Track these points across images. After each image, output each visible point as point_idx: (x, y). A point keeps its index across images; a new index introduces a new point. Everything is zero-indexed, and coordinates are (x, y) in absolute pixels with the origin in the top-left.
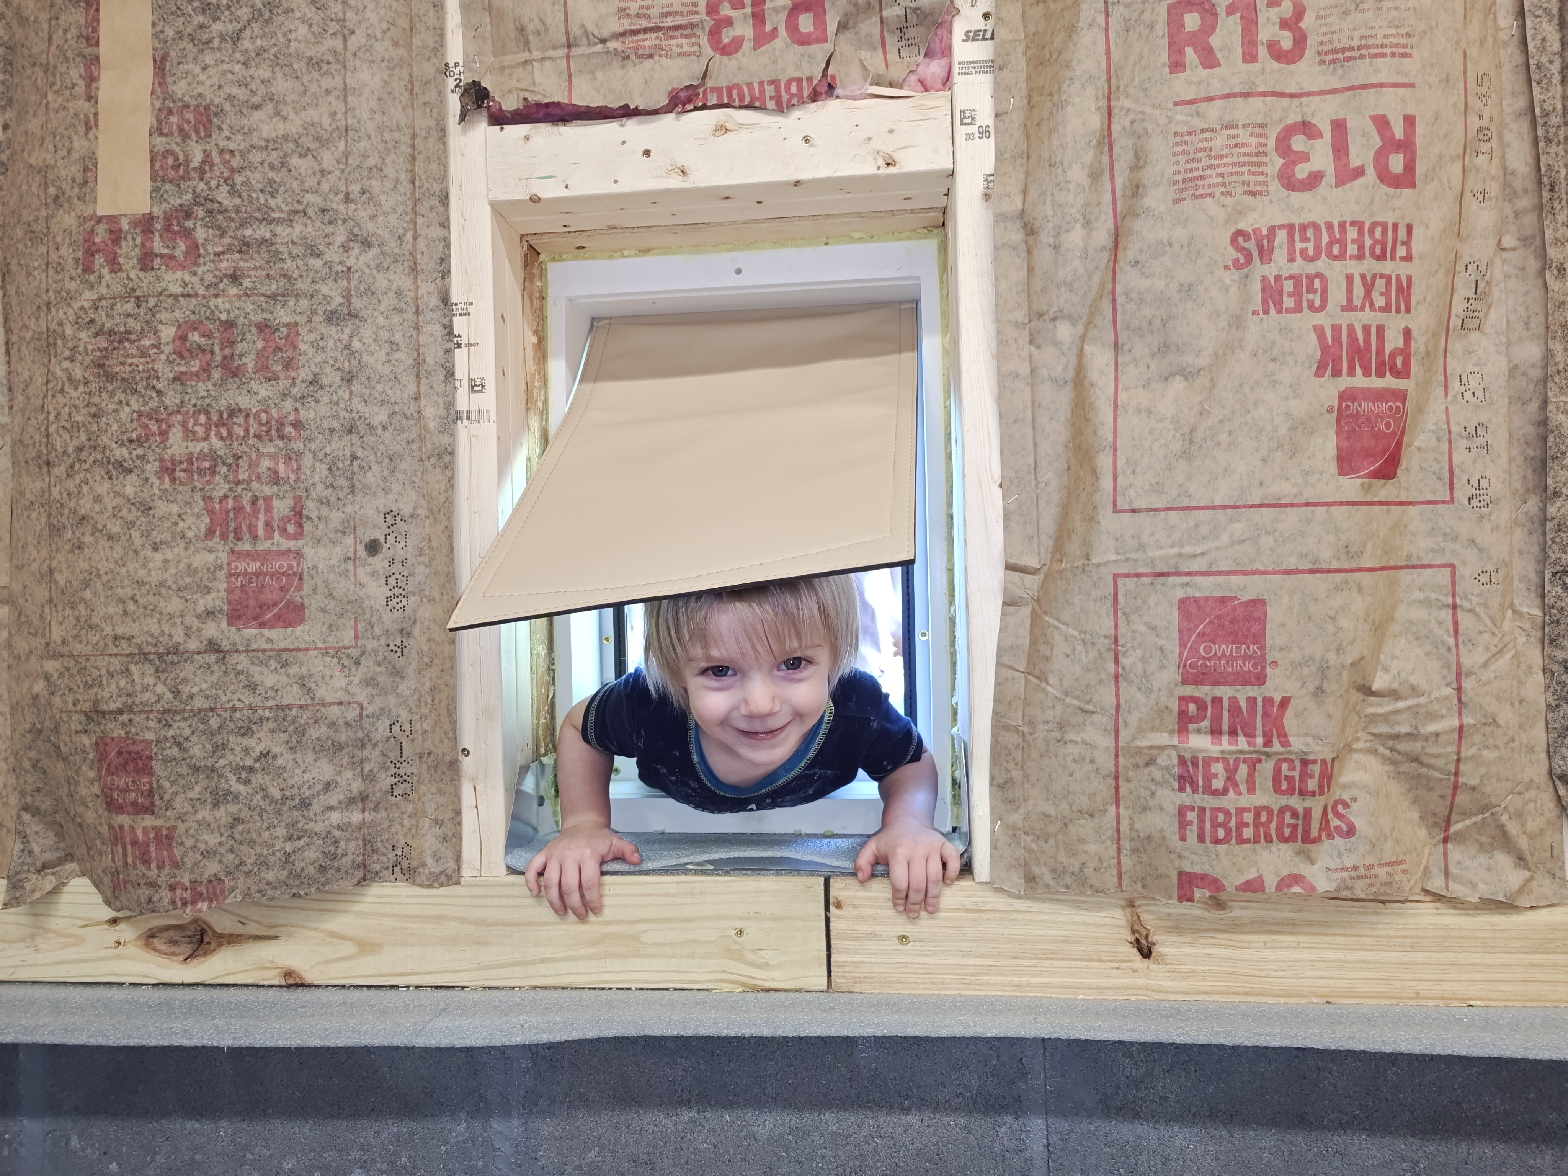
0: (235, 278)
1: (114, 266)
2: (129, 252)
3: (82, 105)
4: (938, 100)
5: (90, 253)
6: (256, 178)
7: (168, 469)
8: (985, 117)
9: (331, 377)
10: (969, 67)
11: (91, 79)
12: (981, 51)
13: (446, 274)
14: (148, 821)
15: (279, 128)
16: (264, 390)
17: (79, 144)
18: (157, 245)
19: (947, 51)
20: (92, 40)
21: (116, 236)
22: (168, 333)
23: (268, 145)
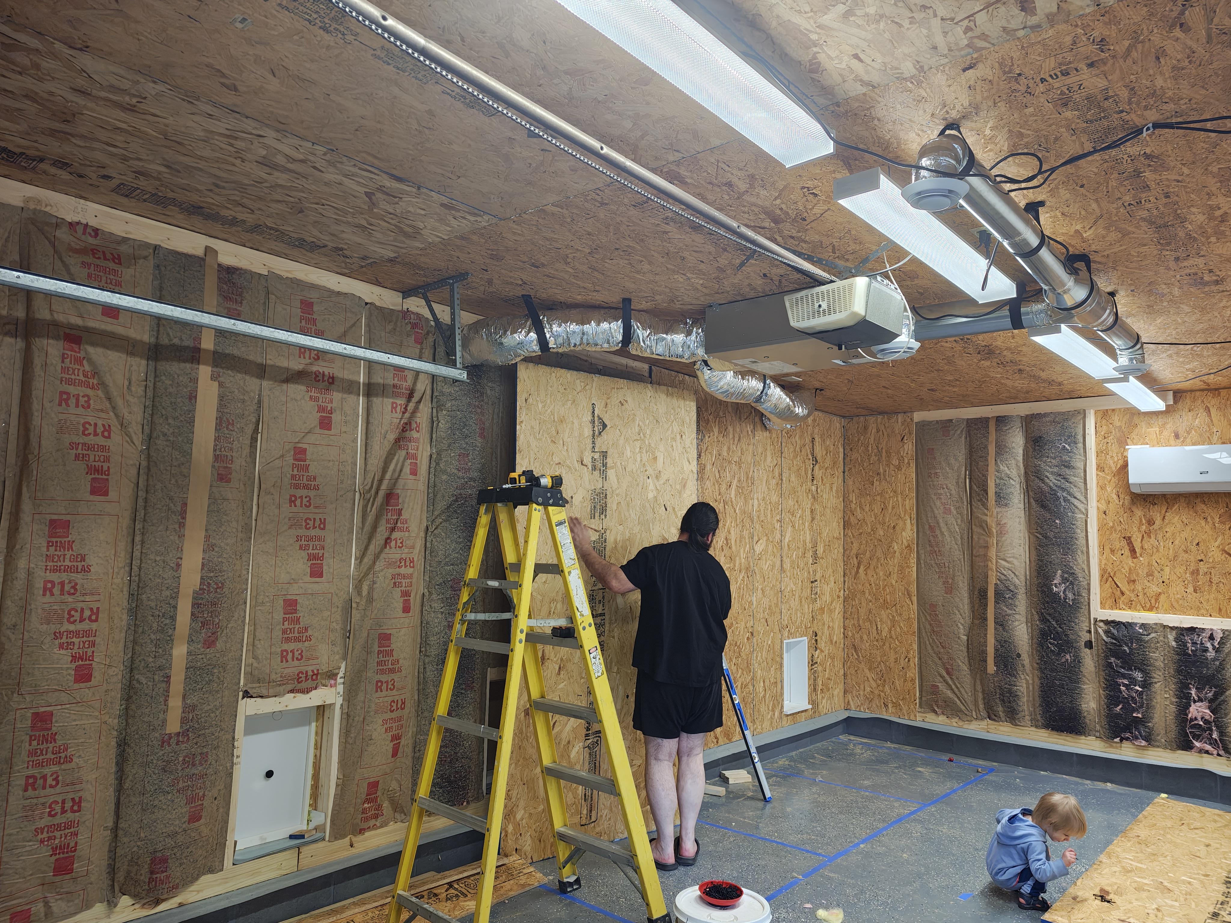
0: (196, 744)
1: (169, 745)
2: (173, 741)
3: (163, 707)
4: (333, 689)
5: (163, 743)
6: (203, 720)
7: (178, 791)
8: (342, 693)
9: (214, 762)
10: (340, 684)
11: (166, 700)
12: (342, 680)
13: (234, 732)
14: (165, 874)
15: (209, 707)
16: (200, 768)
17: (161, 716)
18: (181, 739)
19: (336, 680)
20: (168, 691)
21: (170, 738)
22: (181, 759)
23: (207, 711)
